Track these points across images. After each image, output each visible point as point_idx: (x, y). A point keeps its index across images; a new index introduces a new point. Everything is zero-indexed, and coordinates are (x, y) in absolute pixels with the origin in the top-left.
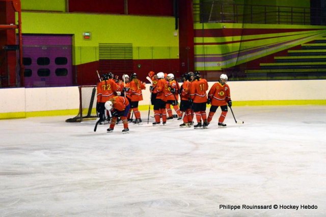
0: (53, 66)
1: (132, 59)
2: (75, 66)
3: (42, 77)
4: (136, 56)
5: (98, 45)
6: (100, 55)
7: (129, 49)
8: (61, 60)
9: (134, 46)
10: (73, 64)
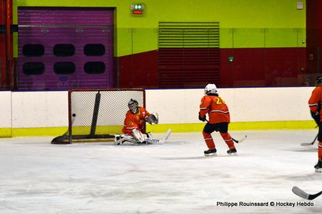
0: (80, 59)
1: (218, 48)
2: (116, 58)
3: (62, 75)
4: (225, 43)
5: (156, 26)
6: (160, 40)
7: (213, 31)
8: (95, 49)
9: (221, 26)
10: (115, 56)
